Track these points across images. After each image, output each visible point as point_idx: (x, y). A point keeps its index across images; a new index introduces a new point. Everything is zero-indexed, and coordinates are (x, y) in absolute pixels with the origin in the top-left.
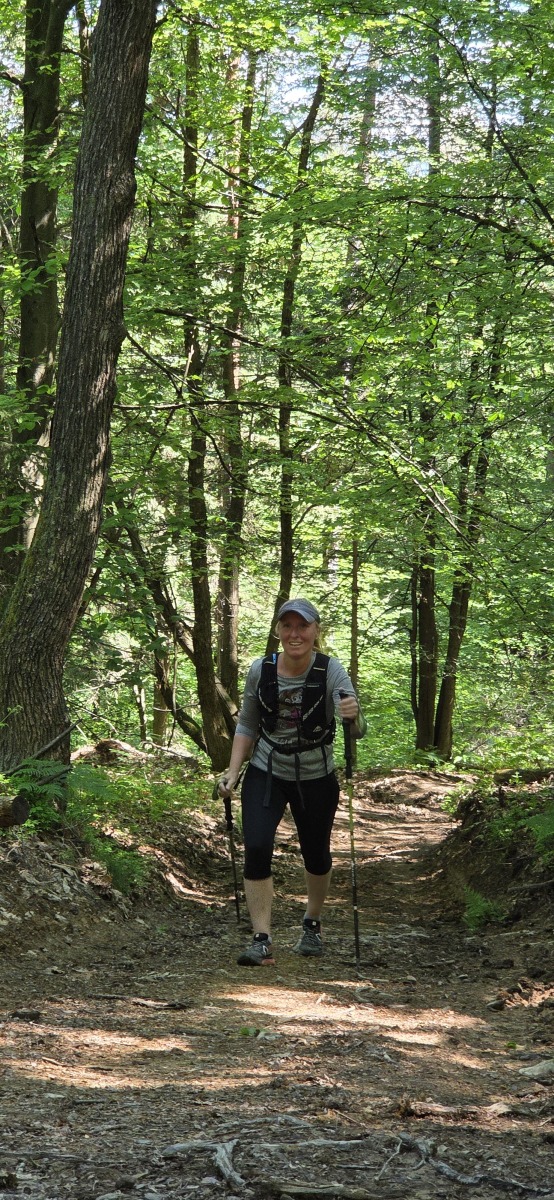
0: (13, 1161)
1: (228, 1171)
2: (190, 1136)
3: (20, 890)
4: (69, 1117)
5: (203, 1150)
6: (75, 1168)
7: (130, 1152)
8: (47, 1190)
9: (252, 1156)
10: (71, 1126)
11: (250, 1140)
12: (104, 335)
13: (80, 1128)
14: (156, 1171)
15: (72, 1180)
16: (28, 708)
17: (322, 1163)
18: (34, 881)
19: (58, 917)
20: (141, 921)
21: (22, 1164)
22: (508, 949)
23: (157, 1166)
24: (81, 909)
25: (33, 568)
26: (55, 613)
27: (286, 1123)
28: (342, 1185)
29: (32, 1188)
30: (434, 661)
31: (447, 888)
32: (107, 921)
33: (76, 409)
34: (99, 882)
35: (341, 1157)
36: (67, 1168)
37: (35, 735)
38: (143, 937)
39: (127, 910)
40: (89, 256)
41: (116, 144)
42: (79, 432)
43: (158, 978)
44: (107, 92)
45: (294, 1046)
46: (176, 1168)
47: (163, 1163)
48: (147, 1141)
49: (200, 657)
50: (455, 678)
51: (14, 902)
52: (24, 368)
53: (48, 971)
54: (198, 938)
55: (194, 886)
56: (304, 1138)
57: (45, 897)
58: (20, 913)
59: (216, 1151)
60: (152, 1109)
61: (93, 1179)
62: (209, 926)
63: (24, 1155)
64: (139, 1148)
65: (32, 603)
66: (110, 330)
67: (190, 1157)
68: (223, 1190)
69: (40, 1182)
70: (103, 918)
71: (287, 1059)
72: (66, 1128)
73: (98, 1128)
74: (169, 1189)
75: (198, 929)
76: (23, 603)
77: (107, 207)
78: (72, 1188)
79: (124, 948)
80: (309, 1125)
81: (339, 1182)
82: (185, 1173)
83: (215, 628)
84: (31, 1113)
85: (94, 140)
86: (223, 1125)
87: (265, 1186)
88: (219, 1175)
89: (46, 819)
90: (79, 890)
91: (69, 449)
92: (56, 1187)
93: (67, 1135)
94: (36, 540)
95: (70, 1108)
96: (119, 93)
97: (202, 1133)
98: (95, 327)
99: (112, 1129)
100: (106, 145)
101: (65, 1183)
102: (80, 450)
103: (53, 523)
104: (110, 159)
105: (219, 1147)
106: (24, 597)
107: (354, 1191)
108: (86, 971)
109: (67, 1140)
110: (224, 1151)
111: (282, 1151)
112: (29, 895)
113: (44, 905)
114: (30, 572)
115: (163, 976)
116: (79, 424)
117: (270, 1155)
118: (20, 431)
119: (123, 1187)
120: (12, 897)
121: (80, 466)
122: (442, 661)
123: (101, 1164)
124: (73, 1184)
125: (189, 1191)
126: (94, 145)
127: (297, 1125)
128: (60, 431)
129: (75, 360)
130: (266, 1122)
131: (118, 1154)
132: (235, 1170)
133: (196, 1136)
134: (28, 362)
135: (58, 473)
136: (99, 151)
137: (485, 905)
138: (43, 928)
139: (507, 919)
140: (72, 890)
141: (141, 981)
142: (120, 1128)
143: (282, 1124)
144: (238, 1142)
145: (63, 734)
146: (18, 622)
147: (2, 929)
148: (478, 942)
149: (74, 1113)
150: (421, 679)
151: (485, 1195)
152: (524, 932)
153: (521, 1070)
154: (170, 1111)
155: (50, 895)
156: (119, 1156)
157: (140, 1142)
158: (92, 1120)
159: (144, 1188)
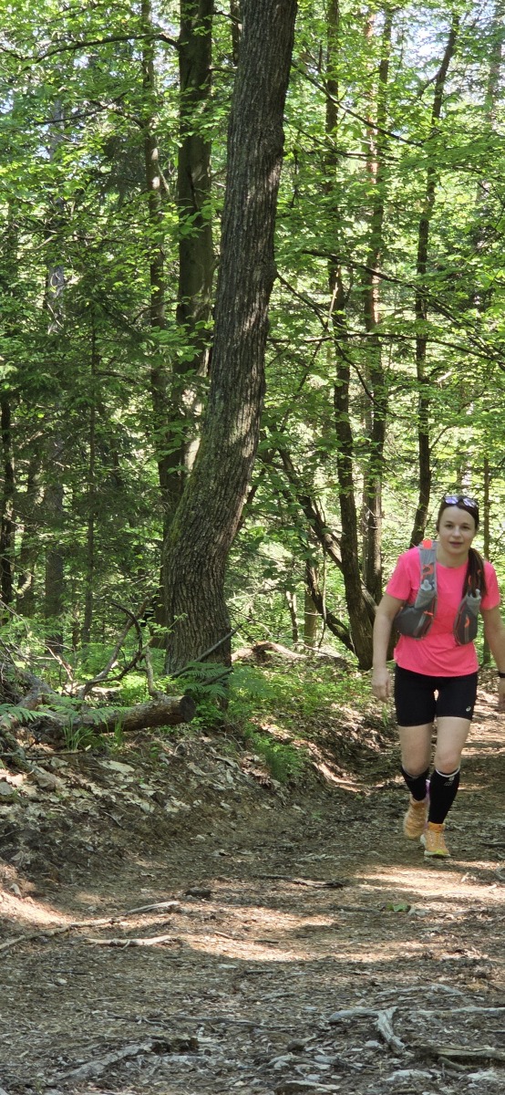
0: (194, 1025)
1: (389, 1035)
2: (352, 1003)
3: (188, 781)
4: (242, 986)
5: (366, 1016)
6: (250, 1032)
7: (298, 1017)
8: (225, 1052)
9: (410, 1022)
10: (243, 994)
11: (407, 1007)
12: (257, 275)
13: (252, 996)
14: (323, 1035)
15: (248, 1042)
16: (192, 615)
17: (474, 1027)
18: (200, 772)
19: (223, 804)
20: (298, 808)
21: (202, 1029)
23: (323, 1030)
24: (244, 797)
25: (196, 488)
26: (217, 528)
27: (440, 992)
28: (493, 1049)
29: (212, 1050)
32: (268, 808)
33: (232, 343)
34: (258, 773)
35: (491, 1022)
36: (243, 1032)
37: (199, 640)
38: (300, 822)
39: (285, 798)
40: (242, 202)
41: (266, 98)
42: (236, 364)
43: (316, 860)
44: (257, 51)
45: (442, 921)
46: (340, 1033)
47: (329, 1028)
48: (314, 1008)
49: (348, 567)
51: (183, 792)
52: (183, 305)
53: (216, 853)
54: (350, 823)
55: (344, 775)
56: (456, 1005)
57: (211, 787)
58: (190, 801)
59: (377, 1017)
60: (317, 978)
61: (267, 1042)
62: (360, 812)
63: (203, 1020)
64: (306, 1014)
65: (196, 519)
66: (262, 270)
67: (353, 1022)
68: (385, 1053)
69: (219, 1044)
70: (263, 806)
71: (436, 932)
72: (239, 996)
73: (268, 996)
74: (336, 1051)
75: (350, 814)
76: (186, 519)
77: (258, 157)
78: (248, 1050)
79: (284, 832)
80: (461, 993)
81: (491, 1045)
82: (350, 1037)
83: (360, 539)
84: (207, 982)
85: (246, 95)
86: (381, 993)
87: (424, 1050)
88: (381, 1039)
89: (210, 716)
90: (241, 781)
91: (227, 379)
92: (233, 1050)
93: (240, 1002)
94: (198, 462)
95: (242, 977)
96: (268, 51)
97: (363, 1000)
98: (249, 268)
99: (281, 997)
101: (242, 1045)
102: (237, 380)
103: (213, 446)
104: (260, 113)
105: (380, 1013)
106: (188, 515)
107: (504, 1054)
108: (250, 853)
109: (240, 1006)
110: (385, 1018)
111: (437, 1017)
112: (196, 785)
113: (210, 794)
114: (193, 490)
115: (320, 857)
116: (236, 356)
117: (427, 1021)
118: (180, 363)
119: (294, 1049)
120: (181, 787)
121: (238, 395)
123: (272, 1029)
124: (248, 1047)
125: (354, 1055)
126: (245, 100)
127: (449, 993)
128: (219, 363)
129: (231, 298)
130: (421, 991)
131: (288, 1019)
132: (395, 1034)
133: (357, 1003)
134: (187, 300)
135: (217, 401)
136: (250, 105)
138: (210, 815)
140: (235, 779)
141: (300, 862)
142: (288, 996)
143: (435, 992)
144: (397, 1010)
145: (225, 639)
146: (183, 537)
147: (173, 816)
149: (245, 982)
154: (332, 980)
155: (215, 785)
156: (289, 1021)
157: (307, 1008)
158: (262, 988)
159: (313, 1050)
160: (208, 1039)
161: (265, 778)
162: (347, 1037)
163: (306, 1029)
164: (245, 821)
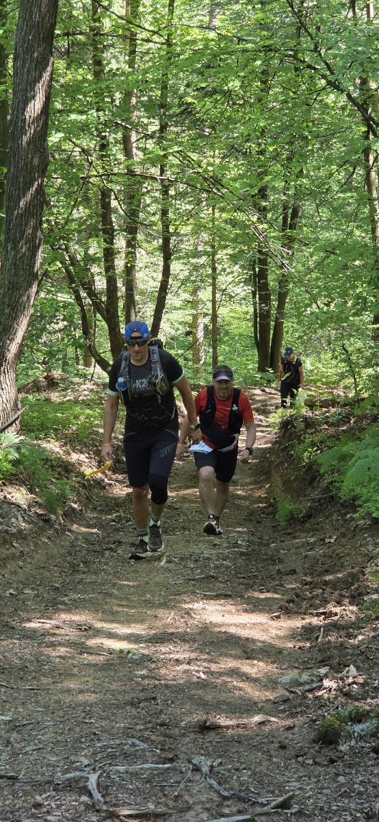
1: (94, 792)
4: (12, 738)
7: (44, 768)
10: (12, 746)
12: (36, 161)
15: (10, 797)
17: (148, 782)
18: (0, 520)
19: (15, 544)
20: (69, 533)
22: (294, 558)
24: (30, 535)
27: (133, 745)
28: (154, 806)
30: (268, 311)
32: (46, 541)
34: (40, 511)
35: (158, 778)
38: (68, 553)
39: (60, 528)
41: (40, 34)
43: (73, 599)
45: (149, 664)
47: (61, 782)
49: (111, 321)
50: (283, 322)
53: (7, 594)
57: (6, 532)
59: (88, 779)
61: (22, 797)
62: (112, 535)
64: (49, 765)
66: (40, 157)
68: (91, 807)
70: (43, 540)
71: (143, 675)
72: (9, 749)
73: (28, 749)
74: (62, 805)
77: (35, 77)
80: (146, 747)
85: (25, 32)
86: (98, 744)
88: (90, 795)
90: (29, 520)
92: (1, 804)
93: (10, 754)
95: (13, 730)
98: (30, 156)
100: (34, 36)
101: (7, 799)
104: (36, 45)
105: (90, 776)
107: (160, 810)
108: (31, 592)
110: (93, 779)
113: (6, 538)
115: (77, 597)
116: (22, 219)
117: (120, 777)
119: (37, 806)
122: (274, 312)
124: (10, 801)
125: (72, 809)
127: (139, 746)
129: (17, 177)
130: (122, 743)
131: (38, 771)
132: (99, 792)
135: (9, 251)
136: (29, 40)
137: (290, 507)
138: (4, 559)
139: (303, 517)
140: (24, 519)
142: (39, 749)
143: (131, 745)
145: (16, 416)
148: (277, 550)
149: (15, 735)
150: (260, 323)
151: (233, 806)
152: (308, 539)
153: (280, 679)
154: (70, 729)
155: (9, 529)
156: (38, 773)
157: (51, 759)
158: (25, 740)
159: (49, 805)
161: (46, 515)
162: (70, 791)
163: (47, 783)
164: (30, 556)
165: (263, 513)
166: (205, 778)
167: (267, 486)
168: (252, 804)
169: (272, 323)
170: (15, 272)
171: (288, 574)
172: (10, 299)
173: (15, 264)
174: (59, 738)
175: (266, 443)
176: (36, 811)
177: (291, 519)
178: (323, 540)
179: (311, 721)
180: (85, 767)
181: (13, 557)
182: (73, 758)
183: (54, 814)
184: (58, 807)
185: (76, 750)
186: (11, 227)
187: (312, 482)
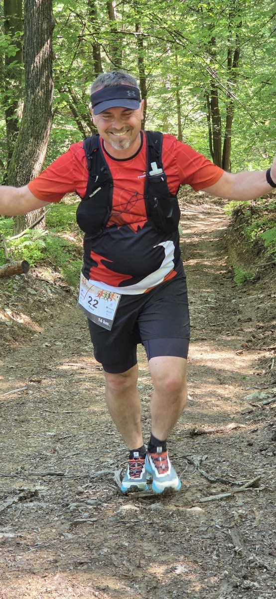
0: (36, 478)
3: (28, 299)
4: (57, 447)
7: (82, 467)
10: (58, 453)
12: (45, 26)
13: (62, 455)
14: (92, 481)
18: (34, 292)
19: (46, 310)
21: (40, 480)
22: (250, 309)
23: (92, 478)
24: (57, 303)
30: (220, 130)
31: (228, 258)
32: (69, 306)
34: (63, 285)
36: (57, 479)
48: (89, 460)
50: (230, 137)
51: (26, 308)
53: (44, 346)
57: (40, 301)
58: (29, 314)
60: (91, 439)
61: (67, 487)
64: (85, 465)
65: (23, 157)
66: (48, 24)
69: (47, 490)
70: (67, 305)
72: (56, 455)
73: (69, 454)
76: (19, 157)
82: (104, 481)
84: (42, 446)
89: (37, 257)
90: (55, 291)
91: (33, 83)
93: (57, 458)
95: (57, 441)
97: (110, 456)
98: (40, 22)
99: (74, 454)
102: (39, 83)
103: (29, 119)
105: (115, 472)
106: (19, 155)
108: (60, 344)
109: (57, 462)
110: (117, 474)
112: (31, 301)
113: (39, 306)
119: (79, 493)
120: (25, 305)
122: (223, 130)
123: (70, 478)
129: (32, 39)
131: (77, 469)
134: (9, 18)
135: (30, 95)
137: (244, 272)
138: (40, 321)
139: (254, 279)
142: (77, 454)
145: (42, 216)
146: (17, 166)
147: (22, 326)
148: (237, 305)
149: (59, 445)
150: (214, 139)
151: (218, 487)
152: (259, 295)
153: (245, 397)
154: (97, 440)
155: (42, 299)
156: (78, 471)
157: (86, 460)
158: (66, 448)
159: (87, 492)
160: (42, 487)
161: (67, 287)
162: (102, 482)
163: (85, 477)
164: (58, 318)
165: (224, 278)
166: (197, 469)
167: (226, 258)
168: (232, 486)
169: (223, 139)
170: (35, 111)
171: (246, 322)
172: (32, 131)
173: (34, 105)
174: (90, 446)
175: (223, 226)
176: (79, 497)
177: (245, 281)
178: (270, 295)
179: (269, 425)
180: (111, 465)
181: (46, 319)
182: (102, 459)
183: (92, 498)
184: (94, 493)
185: (104, 454)
186: (30, 77)
187: (258, 254)
